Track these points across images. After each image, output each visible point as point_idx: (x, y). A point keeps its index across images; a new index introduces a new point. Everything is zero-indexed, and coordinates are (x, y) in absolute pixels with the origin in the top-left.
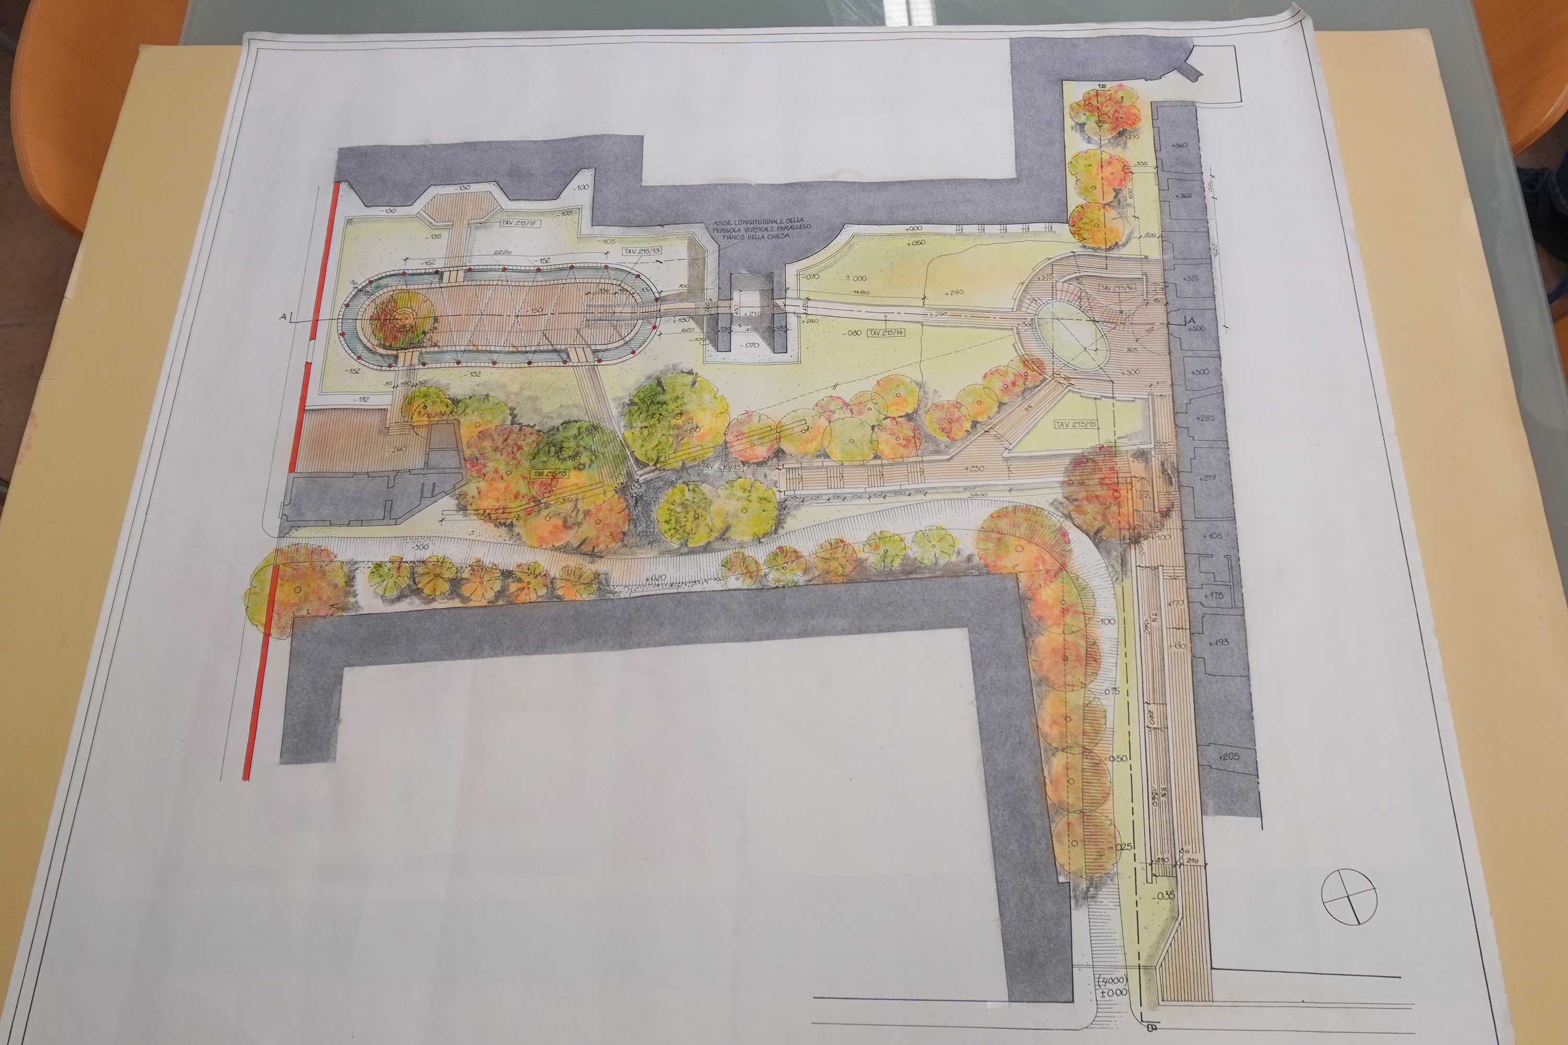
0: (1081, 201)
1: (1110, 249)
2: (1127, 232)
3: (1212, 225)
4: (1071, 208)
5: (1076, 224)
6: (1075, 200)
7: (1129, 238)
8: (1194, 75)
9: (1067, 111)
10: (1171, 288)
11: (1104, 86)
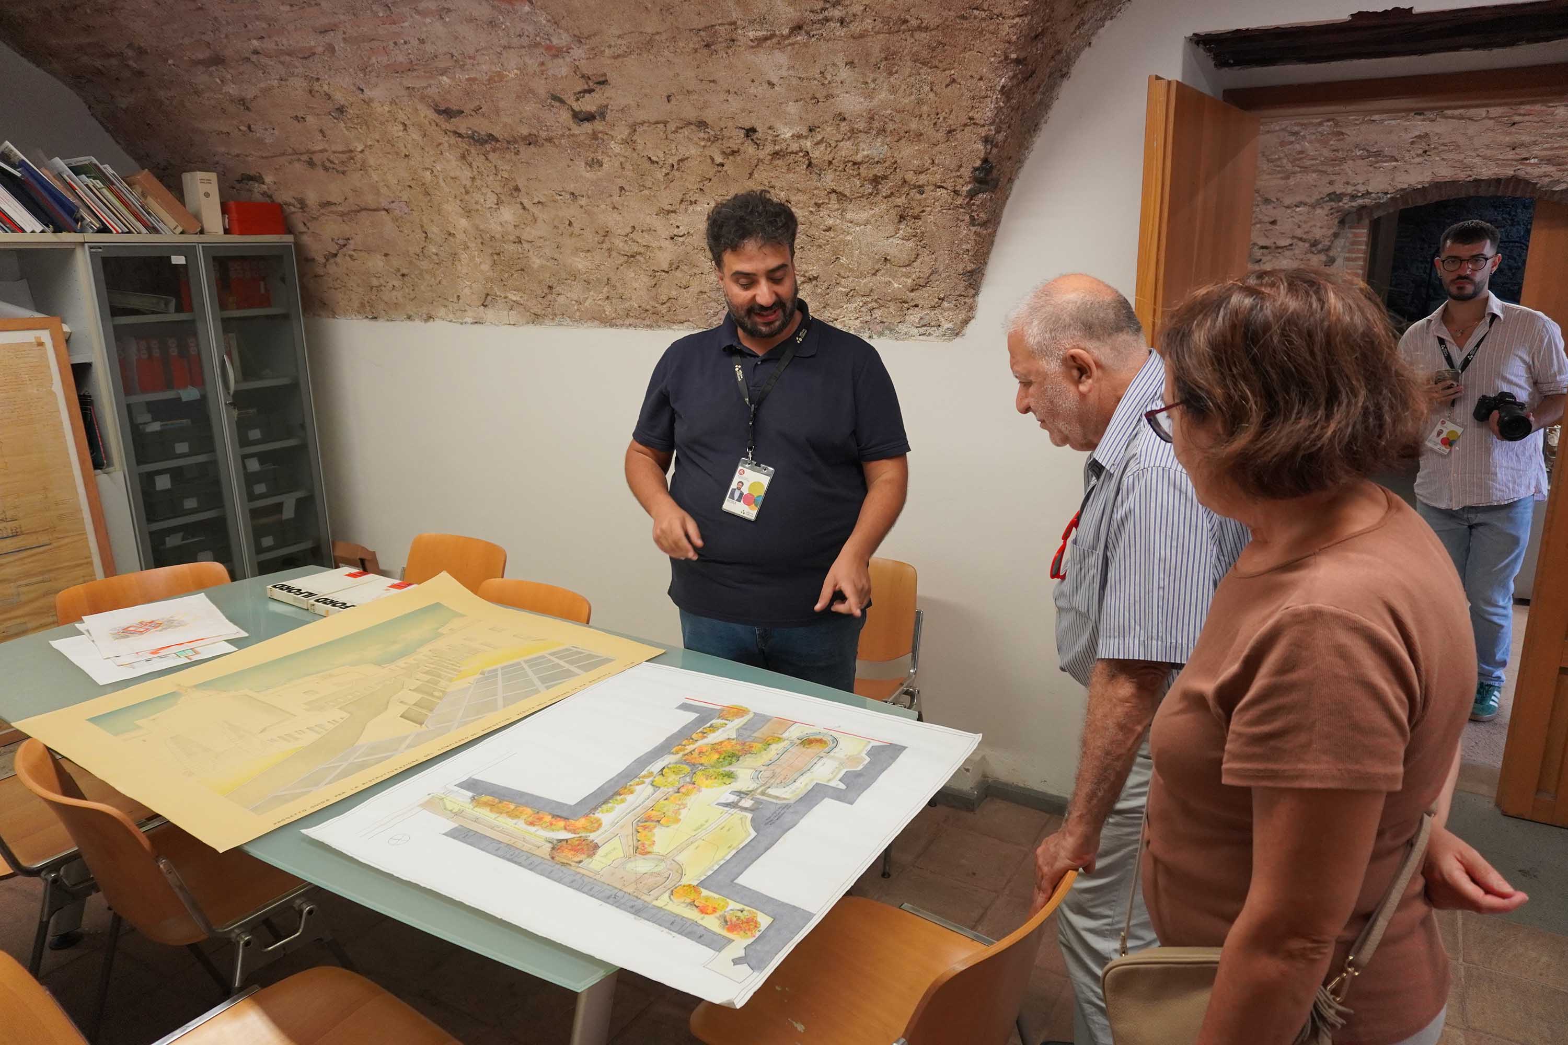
0: (703, 894)
1: (672, 891)
2: (675, 901)
3: (651, 924)
4: (702, 890)
5: (695, 888)
6: (705, 892)
7: (671, 899)
8: (736, 962)
9: (754, 910)
10: (635, 899)
11: (759, 931)
